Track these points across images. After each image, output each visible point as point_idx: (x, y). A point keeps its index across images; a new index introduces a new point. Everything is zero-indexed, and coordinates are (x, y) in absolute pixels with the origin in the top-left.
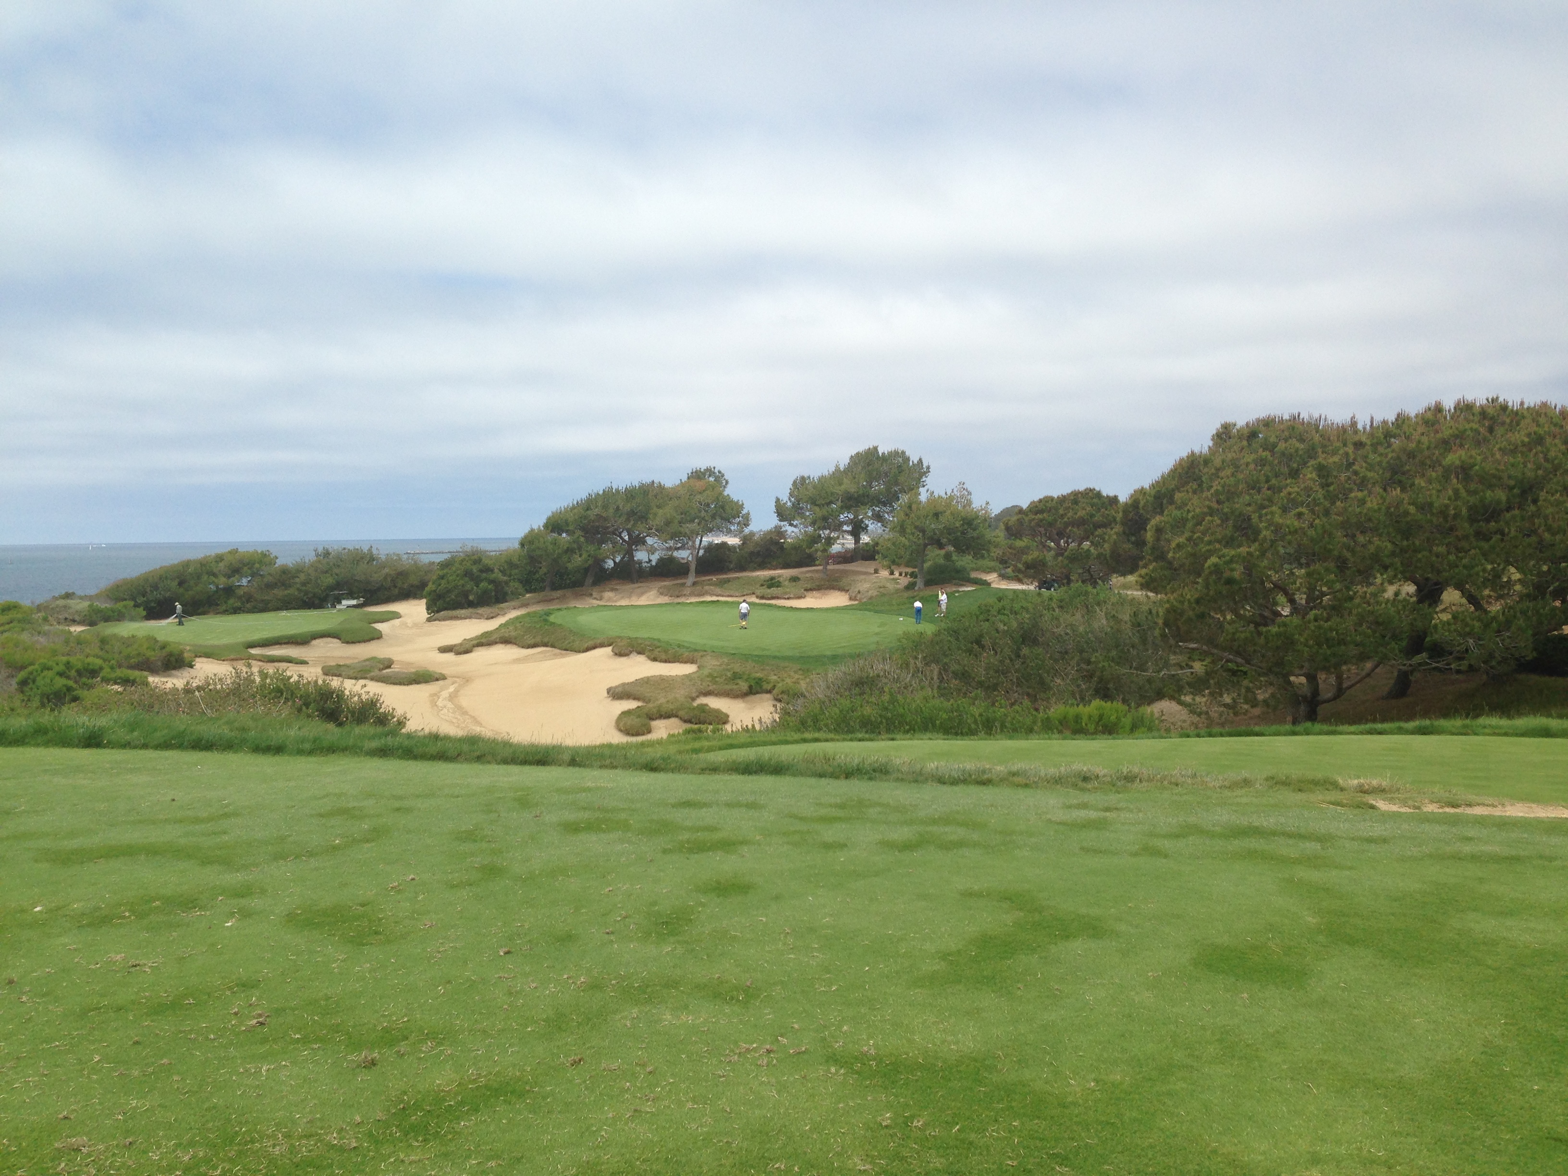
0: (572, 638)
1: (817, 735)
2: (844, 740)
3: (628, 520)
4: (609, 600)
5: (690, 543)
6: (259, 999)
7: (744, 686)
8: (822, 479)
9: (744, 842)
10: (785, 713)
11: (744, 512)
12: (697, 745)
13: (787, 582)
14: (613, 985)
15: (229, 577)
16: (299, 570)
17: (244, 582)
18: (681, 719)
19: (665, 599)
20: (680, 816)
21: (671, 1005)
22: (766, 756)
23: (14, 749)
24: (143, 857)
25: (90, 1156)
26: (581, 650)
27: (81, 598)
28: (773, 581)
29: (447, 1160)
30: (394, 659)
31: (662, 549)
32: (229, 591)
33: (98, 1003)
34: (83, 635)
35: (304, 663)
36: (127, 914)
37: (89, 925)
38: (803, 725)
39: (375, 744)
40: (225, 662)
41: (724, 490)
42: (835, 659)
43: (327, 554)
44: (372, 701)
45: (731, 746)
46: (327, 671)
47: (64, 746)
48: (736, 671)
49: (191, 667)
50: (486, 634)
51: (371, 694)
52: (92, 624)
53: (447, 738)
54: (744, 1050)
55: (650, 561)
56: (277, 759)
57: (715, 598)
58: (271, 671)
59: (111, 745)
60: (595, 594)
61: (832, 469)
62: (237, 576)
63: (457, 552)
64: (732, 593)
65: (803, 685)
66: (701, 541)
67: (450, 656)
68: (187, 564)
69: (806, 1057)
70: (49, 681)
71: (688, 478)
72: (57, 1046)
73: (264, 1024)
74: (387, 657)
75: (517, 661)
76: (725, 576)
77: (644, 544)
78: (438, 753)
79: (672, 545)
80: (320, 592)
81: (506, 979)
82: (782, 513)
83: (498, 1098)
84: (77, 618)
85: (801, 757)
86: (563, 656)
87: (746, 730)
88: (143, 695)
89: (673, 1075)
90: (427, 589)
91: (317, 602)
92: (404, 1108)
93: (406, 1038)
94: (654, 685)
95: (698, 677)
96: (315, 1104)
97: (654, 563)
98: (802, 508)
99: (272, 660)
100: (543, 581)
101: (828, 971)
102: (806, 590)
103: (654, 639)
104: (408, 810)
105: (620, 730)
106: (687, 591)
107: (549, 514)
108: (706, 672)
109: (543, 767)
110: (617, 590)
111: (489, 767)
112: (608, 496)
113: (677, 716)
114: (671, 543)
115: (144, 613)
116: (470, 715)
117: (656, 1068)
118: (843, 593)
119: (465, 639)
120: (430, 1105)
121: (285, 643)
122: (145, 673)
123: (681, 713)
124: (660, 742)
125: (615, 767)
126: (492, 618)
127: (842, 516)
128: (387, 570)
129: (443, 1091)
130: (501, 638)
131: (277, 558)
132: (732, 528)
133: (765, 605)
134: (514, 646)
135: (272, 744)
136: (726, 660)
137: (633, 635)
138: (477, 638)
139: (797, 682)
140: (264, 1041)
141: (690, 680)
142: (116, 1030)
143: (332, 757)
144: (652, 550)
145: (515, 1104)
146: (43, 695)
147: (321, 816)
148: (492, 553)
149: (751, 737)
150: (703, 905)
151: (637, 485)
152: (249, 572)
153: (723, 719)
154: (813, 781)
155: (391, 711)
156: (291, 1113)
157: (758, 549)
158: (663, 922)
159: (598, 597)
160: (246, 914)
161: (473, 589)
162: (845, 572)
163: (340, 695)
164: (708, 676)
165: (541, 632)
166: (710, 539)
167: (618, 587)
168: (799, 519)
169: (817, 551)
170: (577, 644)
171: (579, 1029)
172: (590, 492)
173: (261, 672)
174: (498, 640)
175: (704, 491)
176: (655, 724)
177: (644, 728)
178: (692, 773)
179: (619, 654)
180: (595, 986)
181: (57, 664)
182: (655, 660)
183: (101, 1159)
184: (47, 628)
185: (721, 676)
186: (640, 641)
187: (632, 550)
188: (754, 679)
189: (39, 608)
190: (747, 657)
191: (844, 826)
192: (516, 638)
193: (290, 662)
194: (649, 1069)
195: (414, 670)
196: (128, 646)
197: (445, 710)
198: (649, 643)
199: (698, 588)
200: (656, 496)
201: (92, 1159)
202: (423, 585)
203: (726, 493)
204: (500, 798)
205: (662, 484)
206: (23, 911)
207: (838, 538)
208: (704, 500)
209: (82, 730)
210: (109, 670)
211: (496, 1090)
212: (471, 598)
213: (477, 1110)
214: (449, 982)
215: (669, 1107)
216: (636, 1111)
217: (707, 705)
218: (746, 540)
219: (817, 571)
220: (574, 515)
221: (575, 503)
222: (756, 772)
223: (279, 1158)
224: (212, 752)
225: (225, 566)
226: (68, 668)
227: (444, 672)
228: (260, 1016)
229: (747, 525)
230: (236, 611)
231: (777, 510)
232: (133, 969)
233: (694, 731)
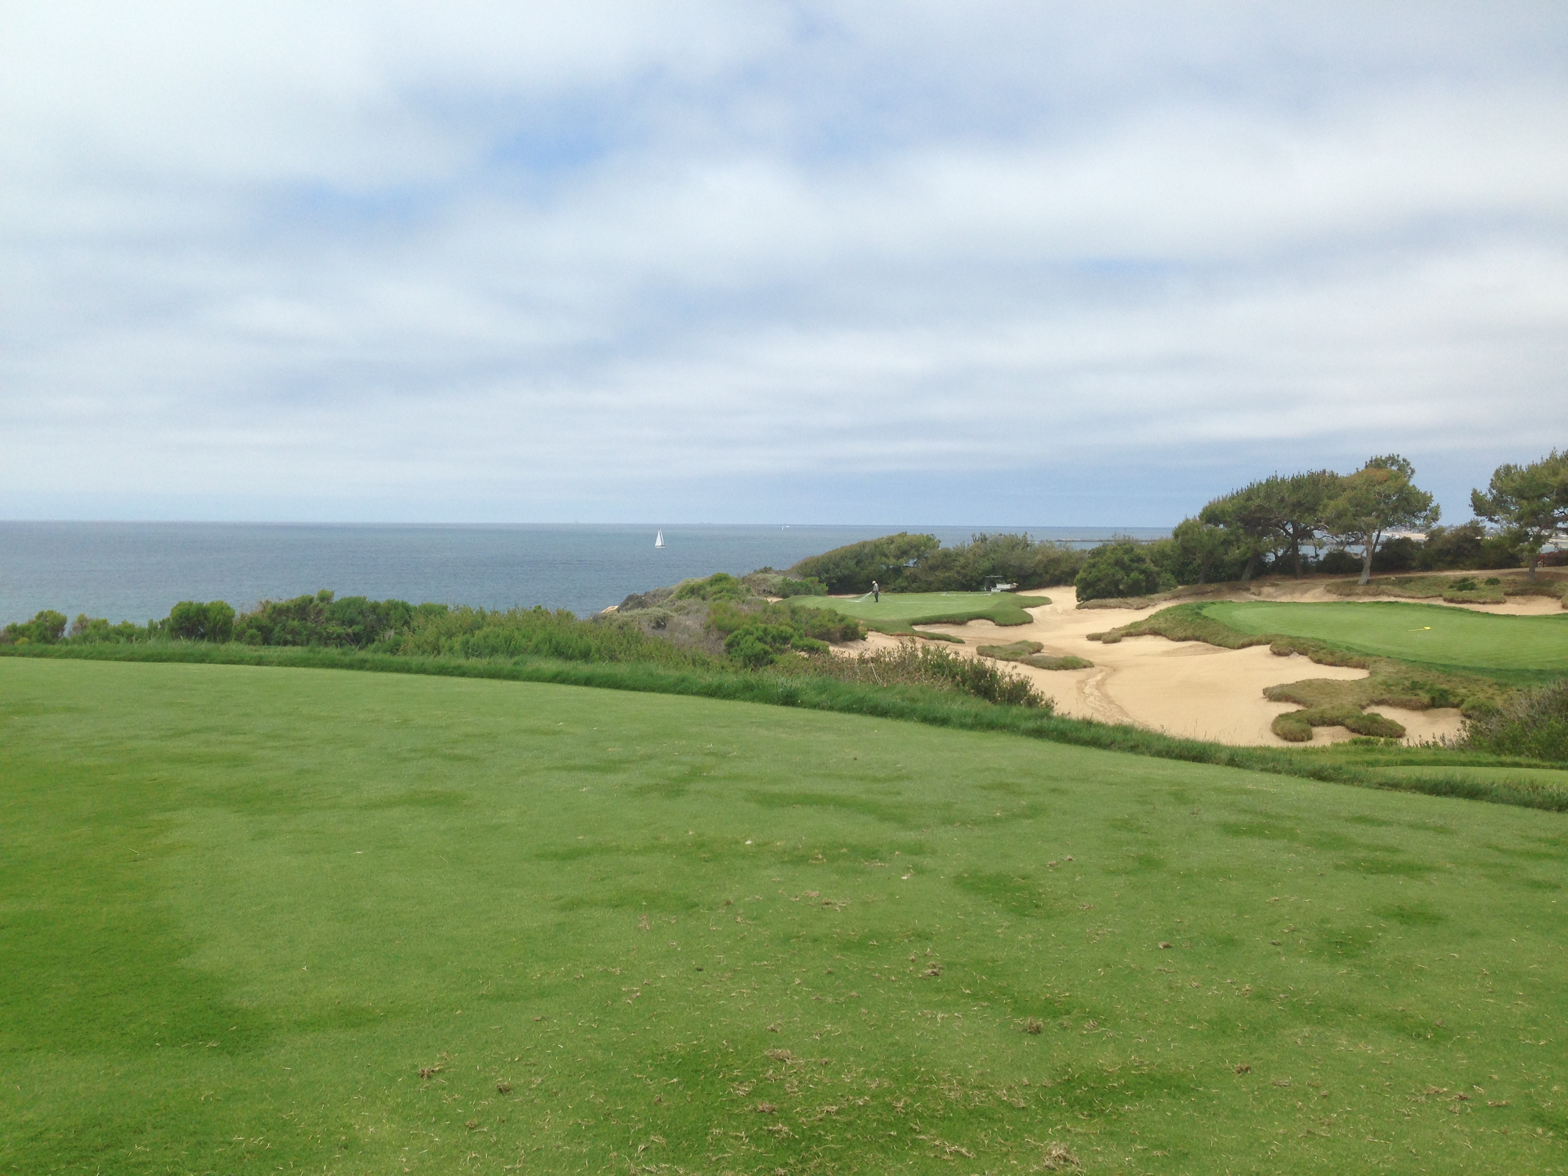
0: (1226, 633)
1: (1517, 759)
2: (1552, 767)
3: (1293, 511)
4: (1269, 595)
5: (1366, 537)
6: (933, 950)
7: (1425, 698)
8: (1533, 469)
9: (1430, 869)
10: (1476, 731)
11: (1433, 504)
12: (1369, 757)
13: (1483, 584)
14: (1281, 998)
15: (899, 559)
16: (959, 554)
17: (911, 563)
18: (1347, 728)
19: (1333, 598)
20: (1354, 831)
21: (1347, 1031)
22: (1459, 778)
23: (728, 702)
24: (831, 808)
25: (793, 1068)
26: (1236, 646)
27: (777, 573)
28: (1466, 583)
29: (1112, 1140)
30: (1044, 644)
31: (1332, 544)
32: (898, 571)
33: (798, 932)
34: (778, 606)
35: (961, 642)
36: (820, 856)
37: (791, 862)
38: (1498, 747)
39: (1031, 724)
40: (892, 637)
41: (1408, 481)
42: (1541, 675)
43: (984, 539)
44: (1022, 683)
45: (1410, 763)
46: (982, 651)
47: (766, 703)
48: (1416, 680)
49: (864, 639)
50: (1134, 625)
51: (1022, 676)
52: (785, 596)
53: (1099, 725)
54: (1433, 1092)
55: (1317, 555)
56: (942, 730)
57: (1392, 599)
58: (932, 648)
59: (803, 705)
60: (1253, 589)
61: (1547, 456)
62: (905, 558)
63: (1108, 541)
64: (1413, 594)
65: (1499, 702)
66: (1378, 536)
67: (1098, 645)
68: (864, 545)
69: (1506, 1111)
70: (750, 645)
71: (1366, 467)
72: (766, 965)
73: (938, 975)
74: (1038, 641)
75: (1167, 653)
76: (1407, 575)
77: (1310, 538)
78: (1092, 738)
79: (1343, 539)
80: (977, 575)
81: (1167, 972)
82: (1479, 505)
83: (1162, 1090)
84: (773, 590)
85: (1502, 782)
86: (1216, 651)
87: (1427, 746)
88: (825, 662)
89: (1350, 1104)
90: (1078, 577)
91: (974, 584)
92: (1068, 1080)
93: (1068, 1013)
94: (1316, 689)
95: (1370, 684)
96: (986, 1059)
97: (1321, 558)
98: (1506, 501)
99: (933, 637)
100: (1196, 572)
101: (1534, 1022)
102: (1507, 594)
103: (1320, 640)
104: (1063, 792)
105: (1278, 735)
106: (1360, 589)
107: (1206, 504)
108: (1380, 678)
109: (1198, 764)
110: (1277, 585)
111: (1142, 757)
112: (1272, 487)
113: (1342, 724)
114: (1343, 537)
115: (827, 588)
116: (1117, 705)
117: (1331, 1093)
118: (1555, 600)
119: (1114, 629)
120: (1094, 1082)
121: (945, 623)
122: (827, 643)
123: (1348, 721)
124: (1324, 750)
125: (1279, 772)
126: (1142, 608)
127: (1556, 512)
128: (1039, 557)
129: (1105, 1071)
130: (1150, 629)
131: (940, 542)
132: (1417, 522)
133: (1454, 609)
134: (1164, 639)
135: (938, 716)
136: (1404, 668)
137: (1294, 633)
138: (1126, 627)
139: (1491, 698)
140: (938, 991)
141: (1360, 687)
142: (813, 958)
143: (992, 733)
144: (1320, 545)
145: (1179, 1099)
146: (746, 656)
147: (984, 788)
148: (1144, 543)
149: (1435, 754)
150: (1384, 930)
151: (1306, 475)
152: (916, 554)
153: (1397, 732)
154: (1516, 810)
155: (1040, 694)
156: (964, 1062)
157: (1449, 546)
158: (1337, 942)
159: (1256, 592)
160: (919, 871)
161: (1123, 578)
162: (1558, 577)
163: (993, 674)
164: (1381, 684)
165: (1193, 626)
166: (1389, 534)
167: (1278, 583)
168: (1501, 513)
169: (1522, 550)
170: (1231, 641)
171: (1245, 1037)
172: (1252, 482)
173: (923, 648)
174: (1147, 631)
175: (1385, 481)
176: (1316, 730)
177: (1304, 735)
178: (1368, 787)
179: (1279, 654)
180: (1263, 997)
181: (757, 630)
182: (1319, 662)
183: (802, 1073)
184: (749, 597)
185: (1397, 684)
186: (1302, 641)
187: (1297, 544)
188: (1439, 690)
189: (744, 580)
190: (1429, 666)
191: (1556, 865)
192: (1165, 630)
193: (949, 640)
194: (1325, 1092)
195: (1062, 656)
196: (813, 617)
197: (1092, 698)
198: (1313, 644)
199: (1373, 587)
200: (1326, 486)
201: (795, 1071)
202: (1074, 572)
203: (1411, 484)
204: (1154, 791)
205: (1335, 474)
206: (737, 843)
207: (1550, 536)
208: (1384, 492)
209: (781, 689)
210: (798, 638)
211: (1160, 1081)
212: (1121, 587)
213: (1140, 1097)
214: (1108, 966)
215: (1346, 1136)
216: (1309, 1132)
217: (1378, 715)
218: (1433, 536)
219: (1523, 574)
220: (1233, 505)
221: (1235, 493)
222: (1446, 794)
223: (954, 1102)
224: (886, 718)
225: (895, 548)
226: (766, 635)
227: (1091, 660)
228: (934, 966)
229: (1435, 519)
230: (903, 590)
231: (1474, 502)
232: (826, 907)
233: (1363, 742)
